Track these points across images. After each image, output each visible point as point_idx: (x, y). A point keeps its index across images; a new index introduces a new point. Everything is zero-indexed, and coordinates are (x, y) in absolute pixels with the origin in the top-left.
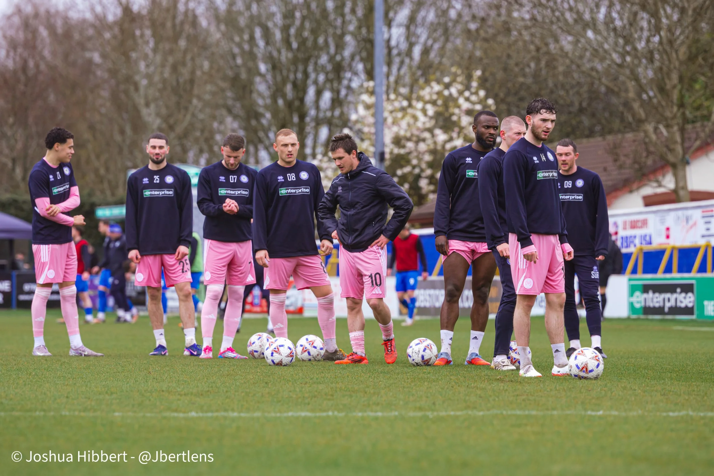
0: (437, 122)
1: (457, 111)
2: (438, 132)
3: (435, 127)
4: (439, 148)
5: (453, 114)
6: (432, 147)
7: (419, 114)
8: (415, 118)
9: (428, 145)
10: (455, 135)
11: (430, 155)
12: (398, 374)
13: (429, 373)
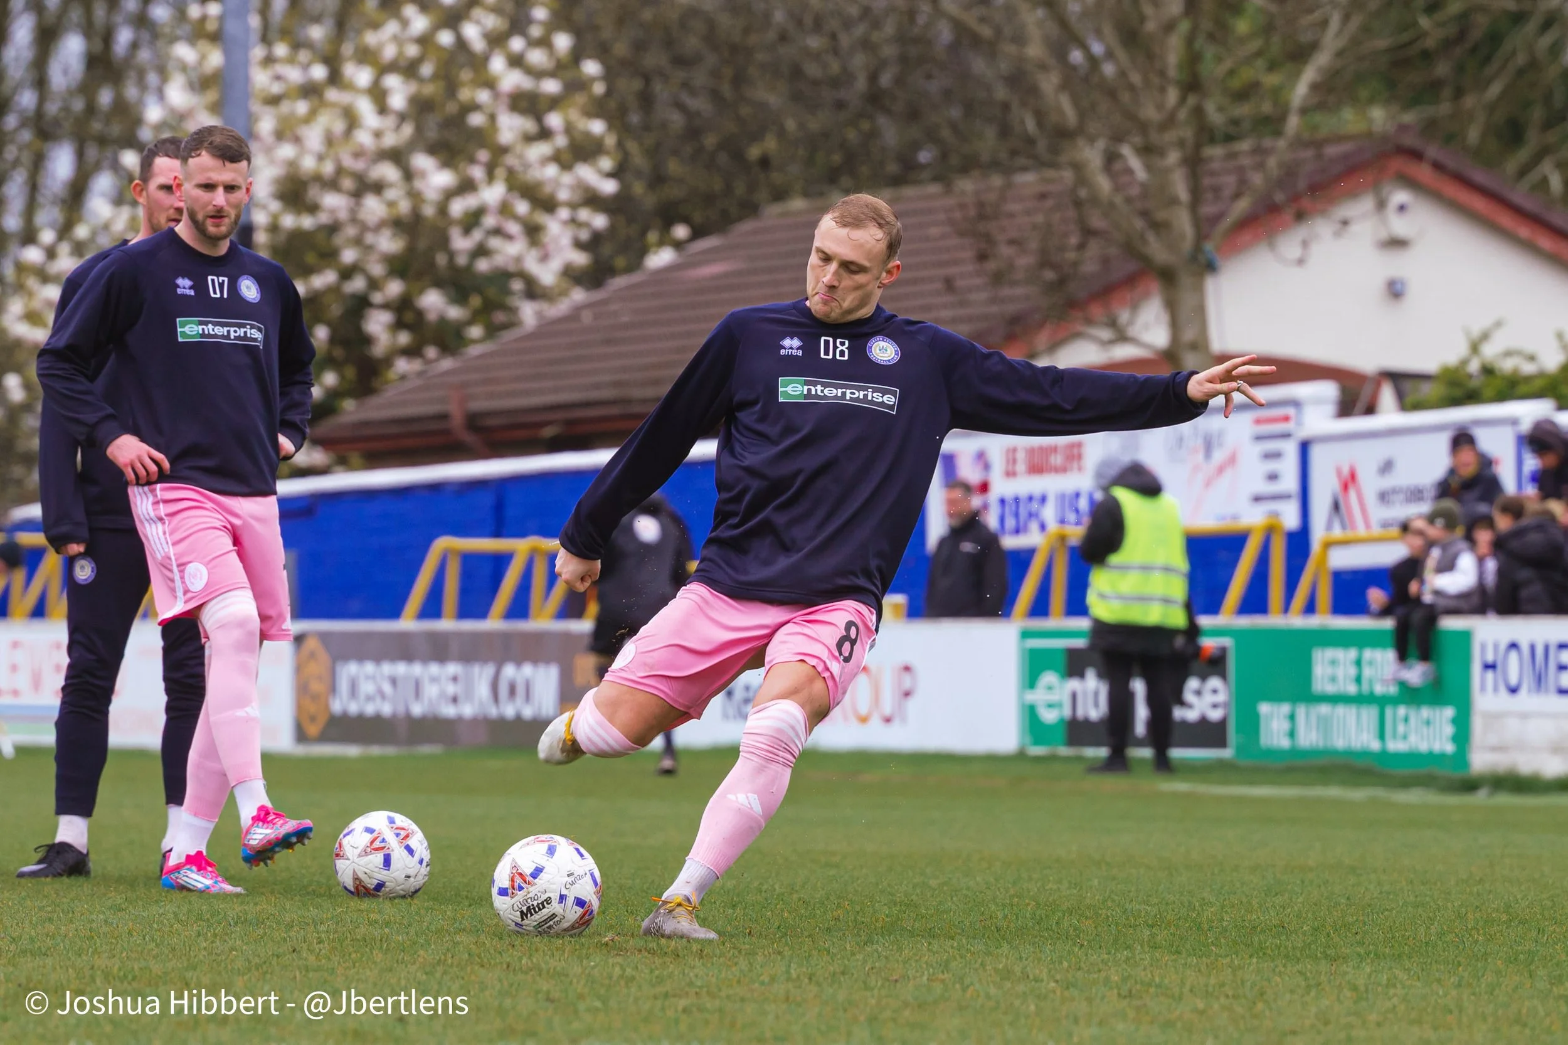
0: (419, 130)
1: (483, 96)
2: (422, 161)
3: (412, 146)
4: (429, 211)
5: (475, 107)
6: (404, 207)
7: (365, 108)
8: (352, 120)
9: (391, 204)
10: (477, 172)
11: (394, 235)
12: (290, 926)
13: (387, 924)
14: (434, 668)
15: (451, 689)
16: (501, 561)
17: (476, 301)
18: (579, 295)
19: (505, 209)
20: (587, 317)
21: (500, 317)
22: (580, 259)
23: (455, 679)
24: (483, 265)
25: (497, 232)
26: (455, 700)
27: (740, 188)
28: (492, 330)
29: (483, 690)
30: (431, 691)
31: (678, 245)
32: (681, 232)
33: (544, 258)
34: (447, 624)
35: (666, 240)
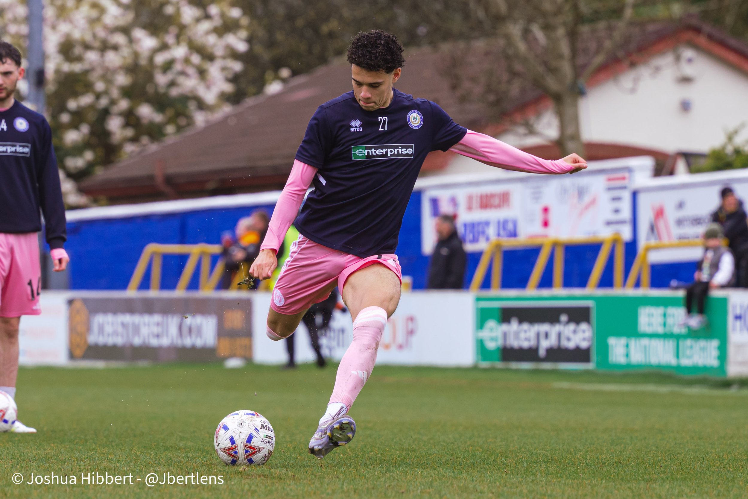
0: (137, 16)
2: (139, 33)
3: (133, 24)
6: (130, 60)
9: (123, 57)
10: (170, 39)
11: (126, 74)
14: (147, 318)
15: (156, 330)
16: (183, 258)
17: (170, 112)
18: (227, 109)
19: (187, 61)
20: (232, 122)
21: (182, 121)
22: (228, 88)
23: (158, 324)
24: (174, 92)
25: (183, 73)
26: (158, 336)
27: (317, 49)
28: (179, 129)
29: (173, 330)
30: (144, 331)
31: (284, 81)
32: (285, 73)
33: (208, 87)
34: (154, 293)
35: (277, 77)
